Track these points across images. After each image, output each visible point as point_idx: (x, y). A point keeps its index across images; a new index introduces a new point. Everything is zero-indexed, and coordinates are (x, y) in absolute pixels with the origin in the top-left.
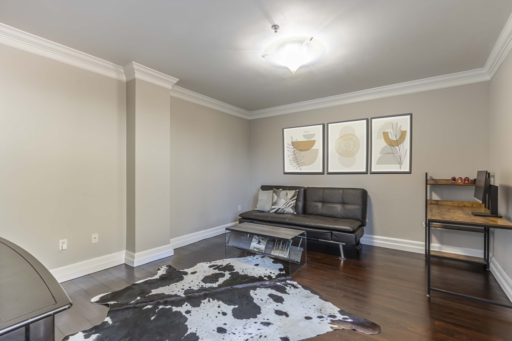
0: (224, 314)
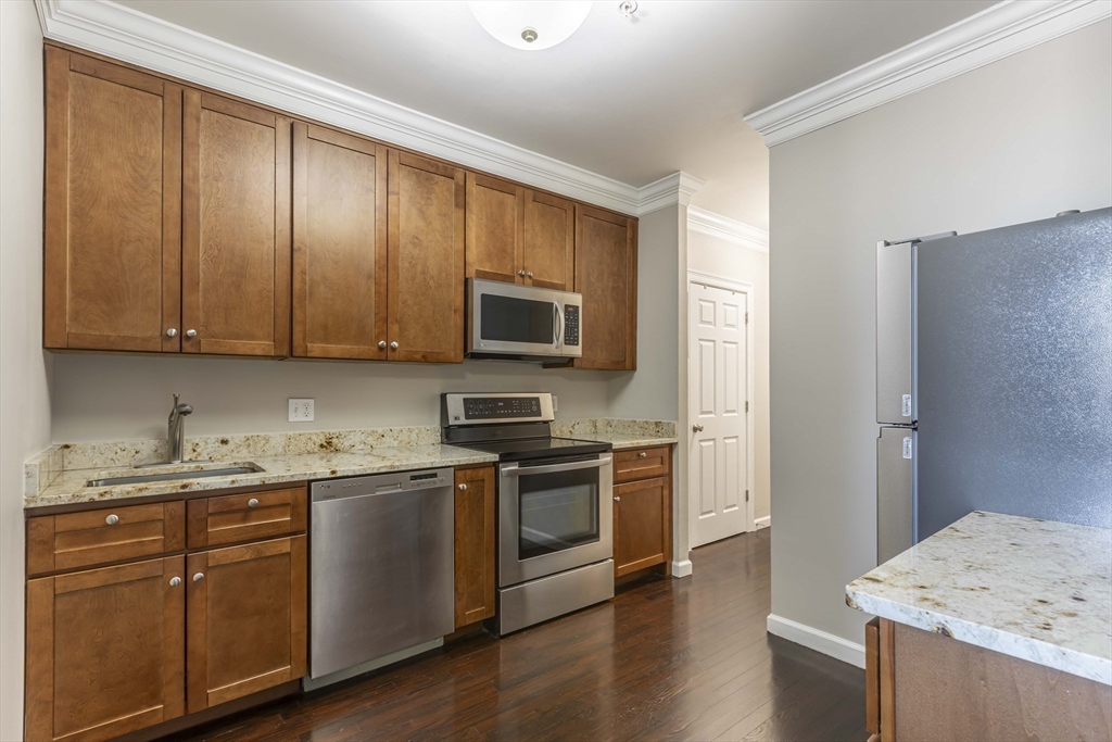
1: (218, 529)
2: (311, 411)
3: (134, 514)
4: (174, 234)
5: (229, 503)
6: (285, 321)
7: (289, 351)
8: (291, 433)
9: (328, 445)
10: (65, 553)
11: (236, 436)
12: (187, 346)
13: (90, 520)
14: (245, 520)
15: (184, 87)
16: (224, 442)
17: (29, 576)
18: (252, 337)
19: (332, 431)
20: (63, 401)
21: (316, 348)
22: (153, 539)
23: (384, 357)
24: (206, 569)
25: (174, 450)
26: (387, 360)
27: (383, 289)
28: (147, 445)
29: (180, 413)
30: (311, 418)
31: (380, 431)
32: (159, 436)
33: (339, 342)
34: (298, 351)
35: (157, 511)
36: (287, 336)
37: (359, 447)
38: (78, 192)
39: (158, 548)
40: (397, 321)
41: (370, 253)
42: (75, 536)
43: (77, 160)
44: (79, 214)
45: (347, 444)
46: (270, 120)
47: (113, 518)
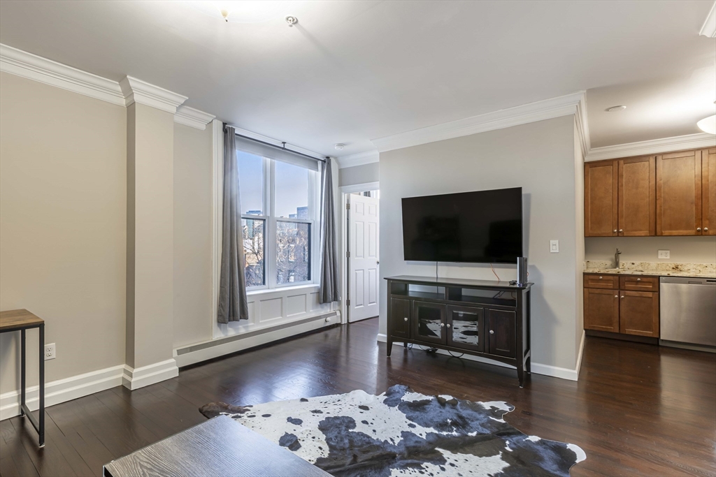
0: (365, 422)
1: (628, 285)
2: (669, 255)
3: (606, 278)
4: (616, 203)
5: (632, 278)
6: (653, 224)
7: (655, 233)
8: (659, 263)
9: (676, 268)
10: (591, 284)
11: (637, 262)
12: (620, 234)
13: (596, 277)
14: (636, 284)
15: (618, 160)
16: (633, 264)
17: (584, 287)
18: (641, 230)
19: (678, 263)
20: (588, 250)
21: (666, 232)
22: (610, 285)
23: (700, 234)
24: (625, 296)
25: (616, 264)
26: (702, 235)
27: (700, 207)
28: (609, 263)
29: (618, 254)
30: (668, 257)
31: (705, 264)
32: (612, 260)
33: (677, 229)
34: (658, 233)
35: (611, 278)
36: (654, 228)
37: (692, 270)
38: (591, 198)
39: (612, 287)
40: (708, 219)
41: (693, 193)
42: (593, 280)
43: (592, 190)
44: (592, 203)
45: (686, 269)
46: (647, 159)
47: (601, 277)
